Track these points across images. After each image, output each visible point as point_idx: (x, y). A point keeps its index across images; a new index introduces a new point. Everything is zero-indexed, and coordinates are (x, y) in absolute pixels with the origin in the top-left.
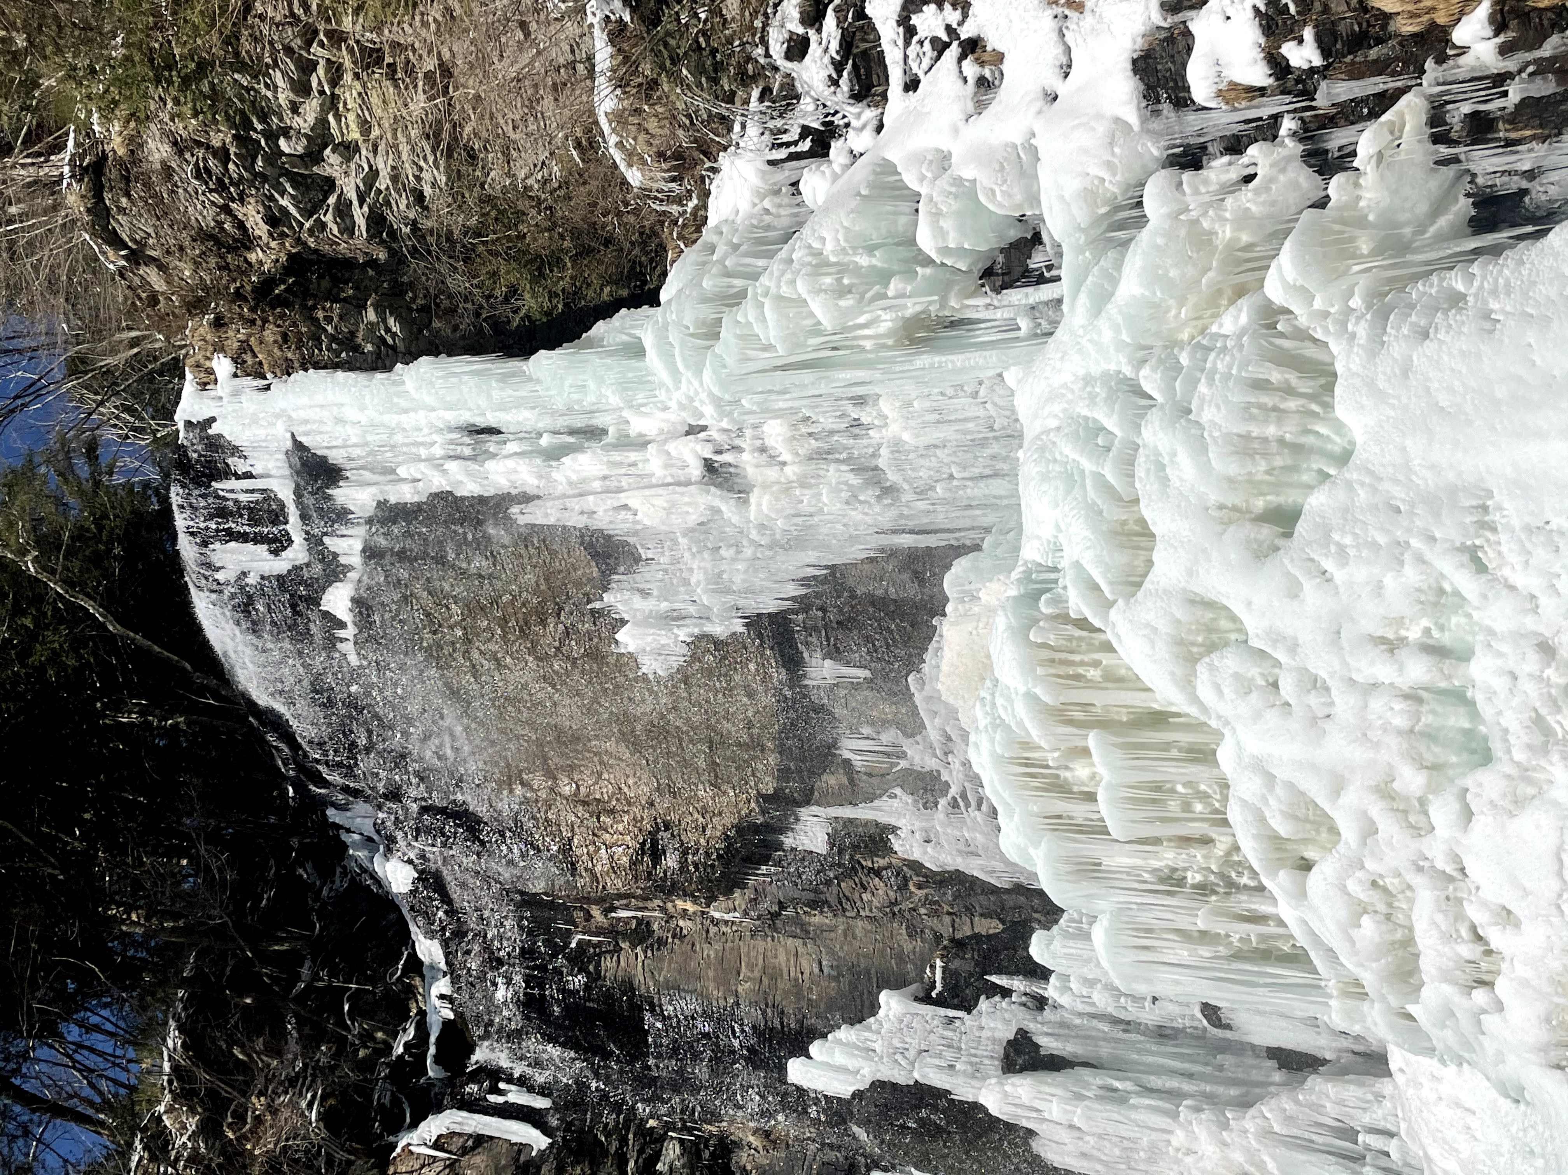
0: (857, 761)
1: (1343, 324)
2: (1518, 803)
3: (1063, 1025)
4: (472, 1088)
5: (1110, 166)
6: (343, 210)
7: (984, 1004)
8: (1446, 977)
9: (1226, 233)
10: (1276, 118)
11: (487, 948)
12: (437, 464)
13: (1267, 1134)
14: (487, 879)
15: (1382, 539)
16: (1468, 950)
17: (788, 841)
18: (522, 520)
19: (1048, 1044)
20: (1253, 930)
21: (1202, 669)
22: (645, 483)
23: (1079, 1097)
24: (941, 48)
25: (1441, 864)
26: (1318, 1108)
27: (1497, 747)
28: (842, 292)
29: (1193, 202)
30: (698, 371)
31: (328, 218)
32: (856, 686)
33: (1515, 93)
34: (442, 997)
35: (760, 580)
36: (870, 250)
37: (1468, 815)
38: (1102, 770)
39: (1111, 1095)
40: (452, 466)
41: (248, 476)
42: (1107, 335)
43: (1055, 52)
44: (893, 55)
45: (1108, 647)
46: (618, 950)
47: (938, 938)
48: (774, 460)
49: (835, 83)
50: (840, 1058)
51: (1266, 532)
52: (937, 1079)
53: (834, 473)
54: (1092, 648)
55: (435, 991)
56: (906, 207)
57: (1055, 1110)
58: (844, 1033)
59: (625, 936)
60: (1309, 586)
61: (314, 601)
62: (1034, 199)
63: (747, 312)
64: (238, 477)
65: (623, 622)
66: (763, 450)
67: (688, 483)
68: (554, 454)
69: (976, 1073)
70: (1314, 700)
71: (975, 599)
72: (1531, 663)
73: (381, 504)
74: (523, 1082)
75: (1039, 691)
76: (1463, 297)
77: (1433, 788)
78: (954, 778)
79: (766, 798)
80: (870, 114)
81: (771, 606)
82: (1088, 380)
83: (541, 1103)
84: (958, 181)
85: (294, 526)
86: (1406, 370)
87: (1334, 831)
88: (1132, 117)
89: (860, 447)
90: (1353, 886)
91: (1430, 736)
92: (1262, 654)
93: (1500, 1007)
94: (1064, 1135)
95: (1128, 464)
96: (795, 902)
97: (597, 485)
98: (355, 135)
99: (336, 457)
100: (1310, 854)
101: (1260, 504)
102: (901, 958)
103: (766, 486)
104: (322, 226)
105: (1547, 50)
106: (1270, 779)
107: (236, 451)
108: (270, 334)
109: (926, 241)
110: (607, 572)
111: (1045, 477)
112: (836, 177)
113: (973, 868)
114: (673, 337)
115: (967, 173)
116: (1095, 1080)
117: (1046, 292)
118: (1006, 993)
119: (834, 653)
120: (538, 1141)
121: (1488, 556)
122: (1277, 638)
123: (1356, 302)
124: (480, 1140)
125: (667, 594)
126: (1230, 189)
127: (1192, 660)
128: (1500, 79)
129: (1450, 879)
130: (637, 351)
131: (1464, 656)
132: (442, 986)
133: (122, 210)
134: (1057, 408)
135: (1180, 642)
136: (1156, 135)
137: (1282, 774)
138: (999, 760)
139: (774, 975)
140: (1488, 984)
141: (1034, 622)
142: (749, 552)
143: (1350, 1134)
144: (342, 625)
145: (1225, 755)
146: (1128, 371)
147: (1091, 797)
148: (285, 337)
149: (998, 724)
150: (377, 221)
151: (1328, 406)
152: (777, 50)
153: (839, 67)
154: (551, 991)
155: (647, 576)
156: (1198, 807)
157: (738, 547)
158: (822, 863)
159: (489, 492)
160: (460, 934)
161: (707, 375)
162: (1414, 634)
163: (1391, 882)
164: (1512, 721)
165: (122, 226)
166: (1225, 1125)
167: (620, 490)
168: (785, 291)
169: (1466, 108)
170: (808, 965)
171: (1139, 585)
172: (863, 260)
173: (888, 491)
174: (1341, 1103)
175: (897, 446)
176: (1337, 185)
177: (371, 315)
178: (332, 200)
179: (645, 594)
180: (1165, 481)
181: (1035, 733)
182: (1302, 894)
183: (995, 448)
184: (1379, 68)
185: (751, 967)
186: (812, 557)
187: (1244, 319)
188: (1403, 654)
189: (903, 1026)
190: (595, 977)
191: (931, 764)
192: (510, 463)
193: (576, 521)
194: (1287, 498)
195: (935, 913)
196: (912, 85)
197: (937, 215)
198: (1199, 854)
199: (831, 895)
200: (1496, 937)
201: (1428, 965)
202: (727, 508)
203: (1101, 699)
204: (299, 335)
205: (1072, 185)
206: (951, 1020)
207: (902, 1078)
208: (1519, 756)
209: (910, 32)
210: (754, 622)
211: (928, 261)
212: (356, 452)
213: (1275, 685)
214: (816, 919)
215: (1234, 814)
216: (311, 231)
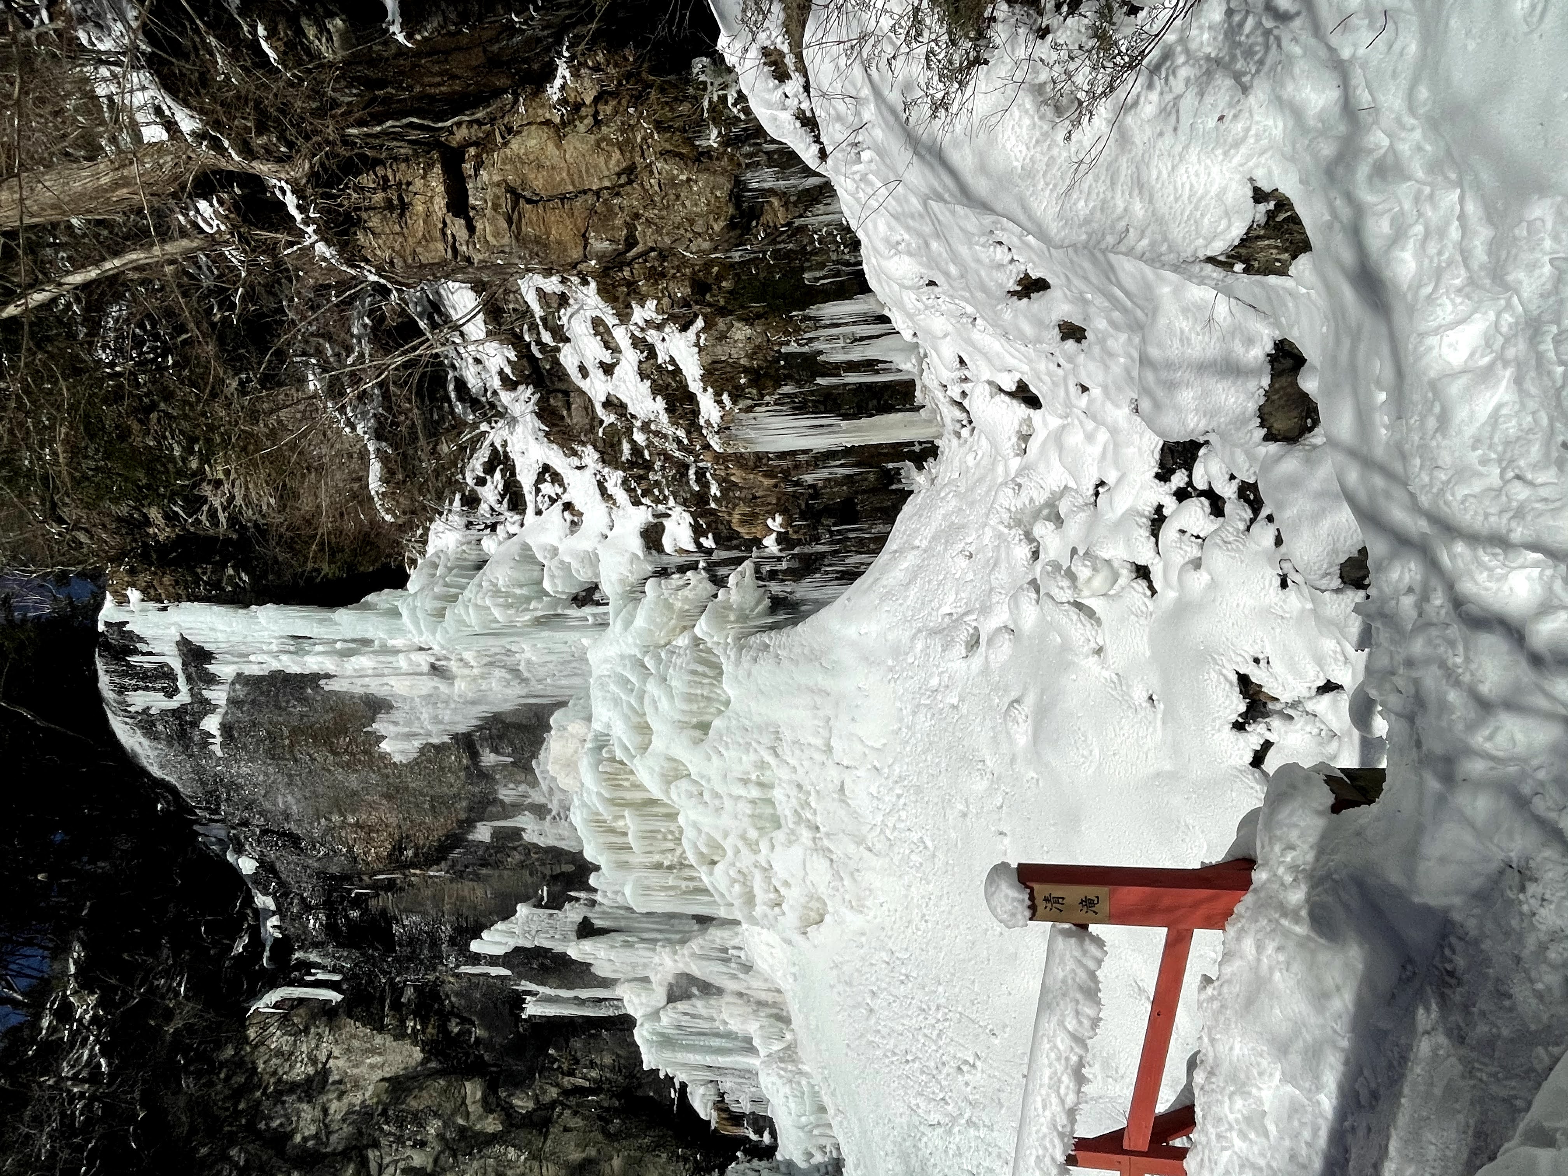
0: (507, 800)
1: (725, 650)
2: (790, 843)
3: (604, 913)
4: (296, 974)
5: (631, 572)
6: (213, 514)
7: (567, 906)
8: (765, 904)
9: (678, 605)
10: (697, 562)
11: (303, 900)
12: (275, 655)
13: (693, 955)
14: (305, 867)
15: (741, 741)
16: (772, 896)
17: (470, 837)
18: (327, 688)
19: (598, 923)
20: (691, 884)
21: (672, 787)
22: (397, 673)
23: (612, 947)
24: (553, 501)
25: (764, 864)
26: (713, 941)
27: (783, 822)
28: (508, 606)
29: (666, 592)
30: (434, 633)
31: (203, 518)
32: (505, 766)
33: (784, 565)
34: (274, 927)
35: (458, 718)
36: (521, 586)
37: (773, 847)
38: (630, 824)
39: (628, 945)
40: (284, 658)
41: (150, 654)
42: (630, 640)
43: (606, 520)
44: (529, 498)
45: (632, 772)
46: (378, 895)
47: (544, 876)
48: (467, 665)
49: (500, 503)
50: (497, 938)
51: (697, 733)
52: (546, 944)
53: (498, 673)
54: (625, 773)
55: (269, 924)
56: (538, 568)
57: (602, 954)
58: (500, 926)
59: (382, 888)
60: (715, 758)
61: (195, 724)
62: (597, 575)
63: (459, 608)
64: (143, 654)
65: (384, 737)
66: (461, 660)
67: (421, 674)
68: (346, 654)
69: (565, 939)
70: (717, 802)
71: (565, 729)
72: (794, 792)
73: (239, 675)
74: (323, 968)
75: (603, 792)
76: (768, 646)
77: (760, 836)
78: (554, 806)
79: (462, 822)
80: (517, 517)
81: (462, 729)
82: (622, 657)
83: (337, 977)
84: (562, 562)
85: (182, 683)
86: (749, 675)
87: (724, 850)
88: (640, 554)
89: (509, 661)
90: (731, 873)
91: (760, 817)
92: (696, 782)
93: (784, 914)
94: (607, 965)
95: (641, 698)
96: (473, 865)
97: (370, 672)
98: (221, 476)
99: (207, 647)
100: (716, 858)
101: (694, 721)
102: (526, 885)
103: (463, 677)
104: (198, 522)
105: (796, 551)
106: (700, 831)
107: (141, 640)
108: (166, 580)
109: (547, 585)
110: (375, 713)
111: (604, 699)
112: (500, 543)
113: (562, 845)
114: (420, 614)
115: (567, 559)
116: (619, 938)
117: (601, 609)
118: (577, 899)
119: (496, 750)
120: (335, 997)
121: (779, 751)
122: (702, 777)
123: (729, 640)
124: (301, 1001)
125: (408, 723)
126: (679, 588)
127: (669, 783)
128: (779, 559)
129: (766, 870)
130: (395, 613)
131: (771, 787)
132: (274, 921)
133: (65, 505)
134: (609, 666)
135: (663, 775)
136: (651, 562)
137: (705, 829)
138: (585, 821)
139: (463, 899)
140: (779, 905)
141: (600, 762)
142: (453, 706)
143: (725, 950)
144: (214, 737)
145: (681, 819)
146: (639, 656)
147: (625, 834)
148: (177, 582)
149: (584, 805)
150: (233, 520)
151: (720, 682)
152: (470, 481)
153: (503, 496)
154: (342, 921)
155: (396, 715)
156: (670, 837)
157: (447, 702)
158: (487, 847)
159: (307, 672)
160: (286, 894)
161: (438, 636)
162: (753, 777)
163: (745, 871)
164: (788, 812)
165: (65, 513)
166: (675, 953)
167: (383, 675)
168: (479, 602)
169: (768, 568)
170: (480, 893)
171: (646, 749)
172: (518, 591)
173: (524, 681)
174: (722, 938)
175: (529, 662)
176: (721, 592)
177: (231, 571)
178: (205, 508)
179: (396, 724)
180: (657, 708)
181: (601, 809)
182: (711, 874)
183: (574, 665)
184: (737, 548)
185: (450, 897)
186: (484, 708)
187: (686, 642)
188: (750, 785)
189: (528, 920)
190: (365, 911)
191: (542, 800)
192: (320, 659)
193: (358, 690)
194: (706, 718)
195: (543, 864)
196: (539, 513)
197: (553, 577)
198: (669, 856)
199: (492, 860)
200: (783, 891)
201: (758, 900)
202: (443, 687)
203: (629, 795)
204: (186, 582)
205: (614, 577)
206: (551, 915)
207: (528, 945)
208: (791, 826)
209: (538, 491)
210: (455, 737)
211: (547, 594)
212: (222, 645)
213: (701, 794)
214: (484, 871)
215: (684, 841)
216: (192, 524)
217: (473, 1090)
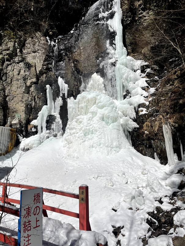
46: (68, 58)
98: (150, 14)
148: (127, 9)
190: (65, 56)
214: (73, 78)
216: (139, 10)
217: (34, 80)
